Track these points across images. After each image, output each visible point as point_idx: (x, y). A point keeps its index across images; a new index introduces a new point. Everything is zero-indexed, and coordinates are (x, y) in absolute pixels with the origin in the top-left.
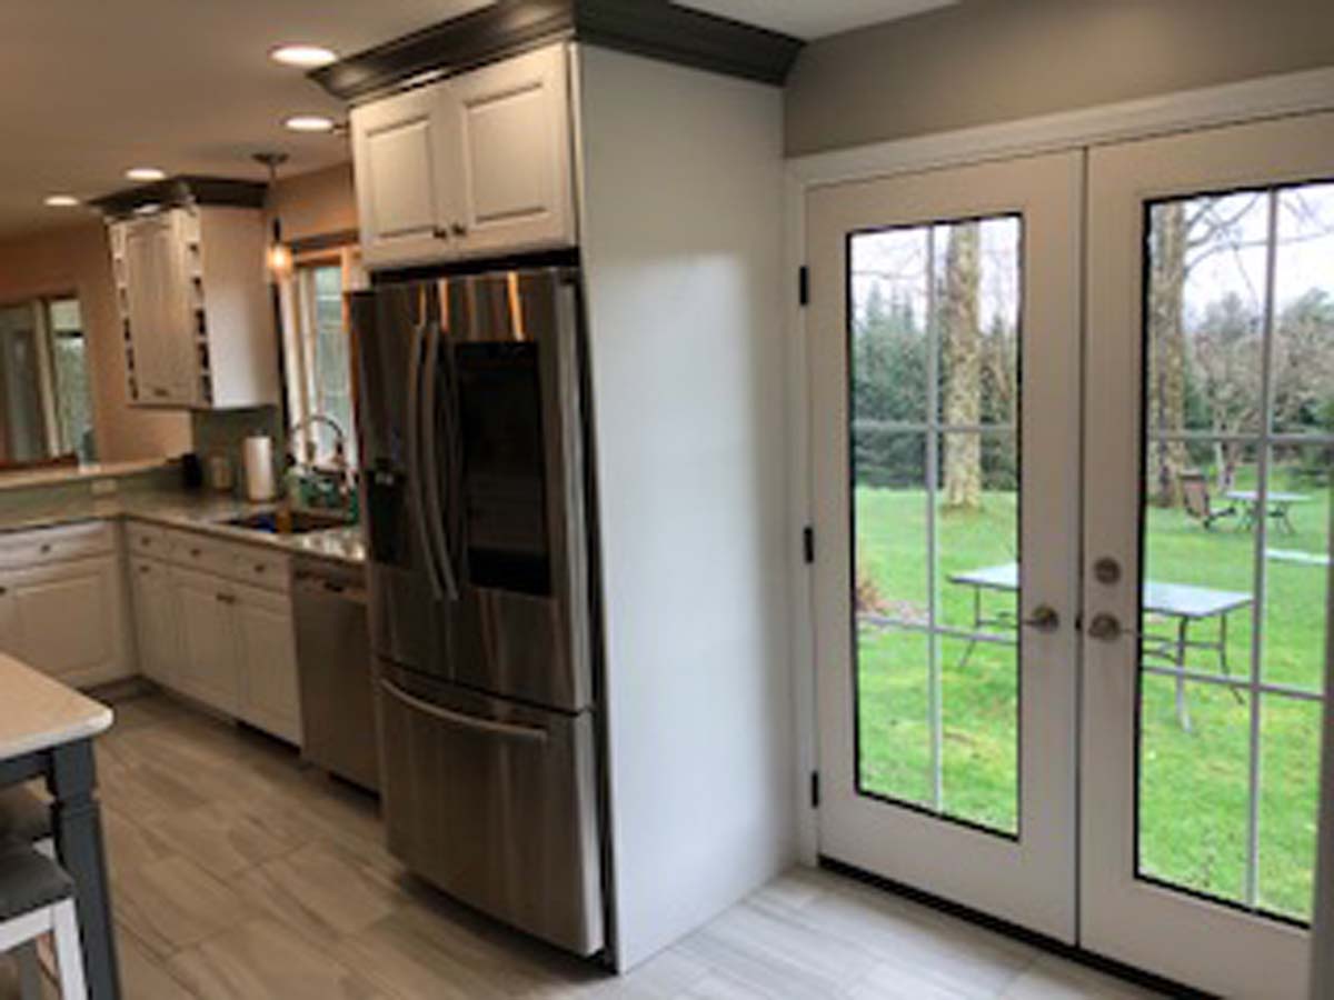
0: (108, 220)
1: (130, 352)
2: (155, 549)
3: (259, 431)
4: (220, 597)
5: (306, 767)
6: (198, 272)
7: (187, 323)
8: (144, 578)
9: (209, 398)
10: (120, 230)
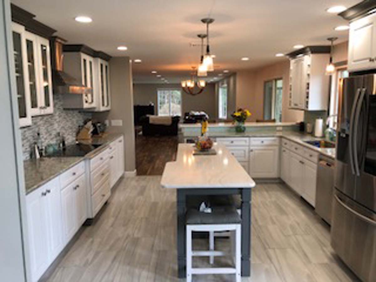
0: (290, 59)
1: (291, 94)
2: (287, 146)
3: (320, 117)
4: (300, 162)
5: (315, 214)
6: (309, 72)
7: (305, 86)
8: (284, 153)
9: (307, 107)
10: (292, 61)
